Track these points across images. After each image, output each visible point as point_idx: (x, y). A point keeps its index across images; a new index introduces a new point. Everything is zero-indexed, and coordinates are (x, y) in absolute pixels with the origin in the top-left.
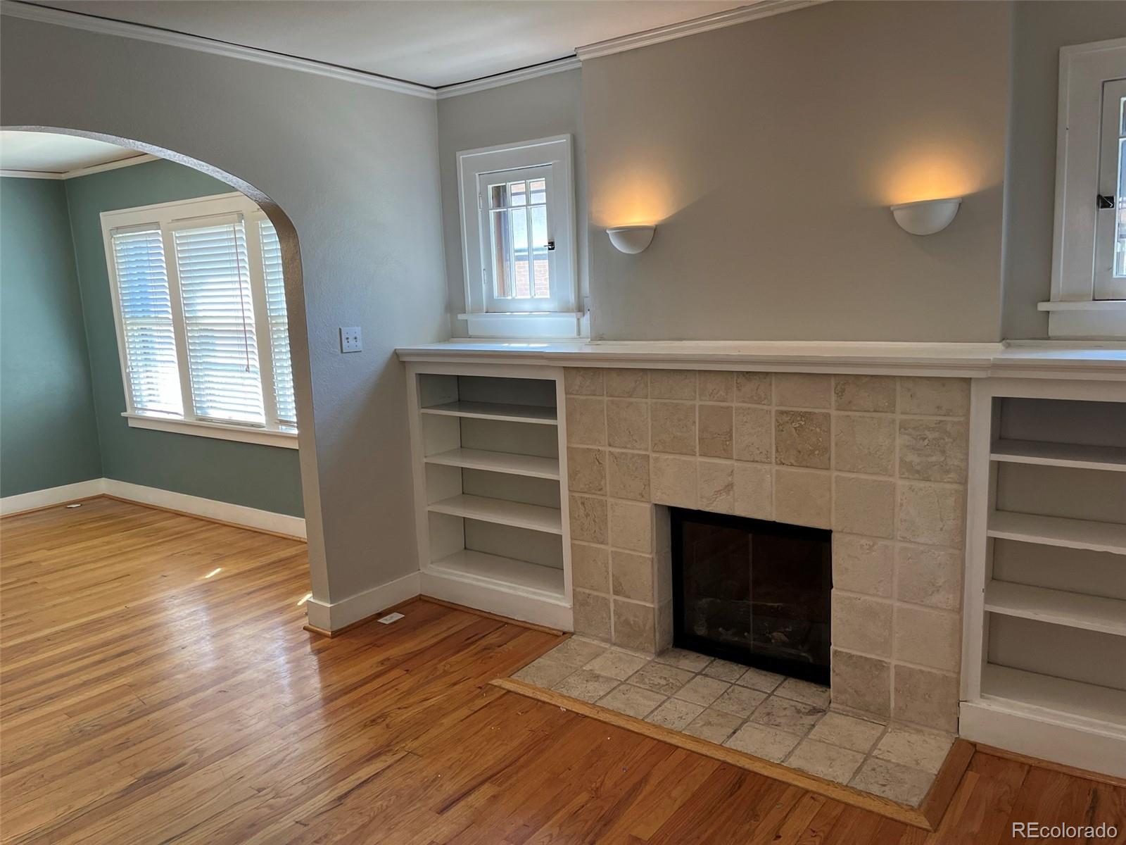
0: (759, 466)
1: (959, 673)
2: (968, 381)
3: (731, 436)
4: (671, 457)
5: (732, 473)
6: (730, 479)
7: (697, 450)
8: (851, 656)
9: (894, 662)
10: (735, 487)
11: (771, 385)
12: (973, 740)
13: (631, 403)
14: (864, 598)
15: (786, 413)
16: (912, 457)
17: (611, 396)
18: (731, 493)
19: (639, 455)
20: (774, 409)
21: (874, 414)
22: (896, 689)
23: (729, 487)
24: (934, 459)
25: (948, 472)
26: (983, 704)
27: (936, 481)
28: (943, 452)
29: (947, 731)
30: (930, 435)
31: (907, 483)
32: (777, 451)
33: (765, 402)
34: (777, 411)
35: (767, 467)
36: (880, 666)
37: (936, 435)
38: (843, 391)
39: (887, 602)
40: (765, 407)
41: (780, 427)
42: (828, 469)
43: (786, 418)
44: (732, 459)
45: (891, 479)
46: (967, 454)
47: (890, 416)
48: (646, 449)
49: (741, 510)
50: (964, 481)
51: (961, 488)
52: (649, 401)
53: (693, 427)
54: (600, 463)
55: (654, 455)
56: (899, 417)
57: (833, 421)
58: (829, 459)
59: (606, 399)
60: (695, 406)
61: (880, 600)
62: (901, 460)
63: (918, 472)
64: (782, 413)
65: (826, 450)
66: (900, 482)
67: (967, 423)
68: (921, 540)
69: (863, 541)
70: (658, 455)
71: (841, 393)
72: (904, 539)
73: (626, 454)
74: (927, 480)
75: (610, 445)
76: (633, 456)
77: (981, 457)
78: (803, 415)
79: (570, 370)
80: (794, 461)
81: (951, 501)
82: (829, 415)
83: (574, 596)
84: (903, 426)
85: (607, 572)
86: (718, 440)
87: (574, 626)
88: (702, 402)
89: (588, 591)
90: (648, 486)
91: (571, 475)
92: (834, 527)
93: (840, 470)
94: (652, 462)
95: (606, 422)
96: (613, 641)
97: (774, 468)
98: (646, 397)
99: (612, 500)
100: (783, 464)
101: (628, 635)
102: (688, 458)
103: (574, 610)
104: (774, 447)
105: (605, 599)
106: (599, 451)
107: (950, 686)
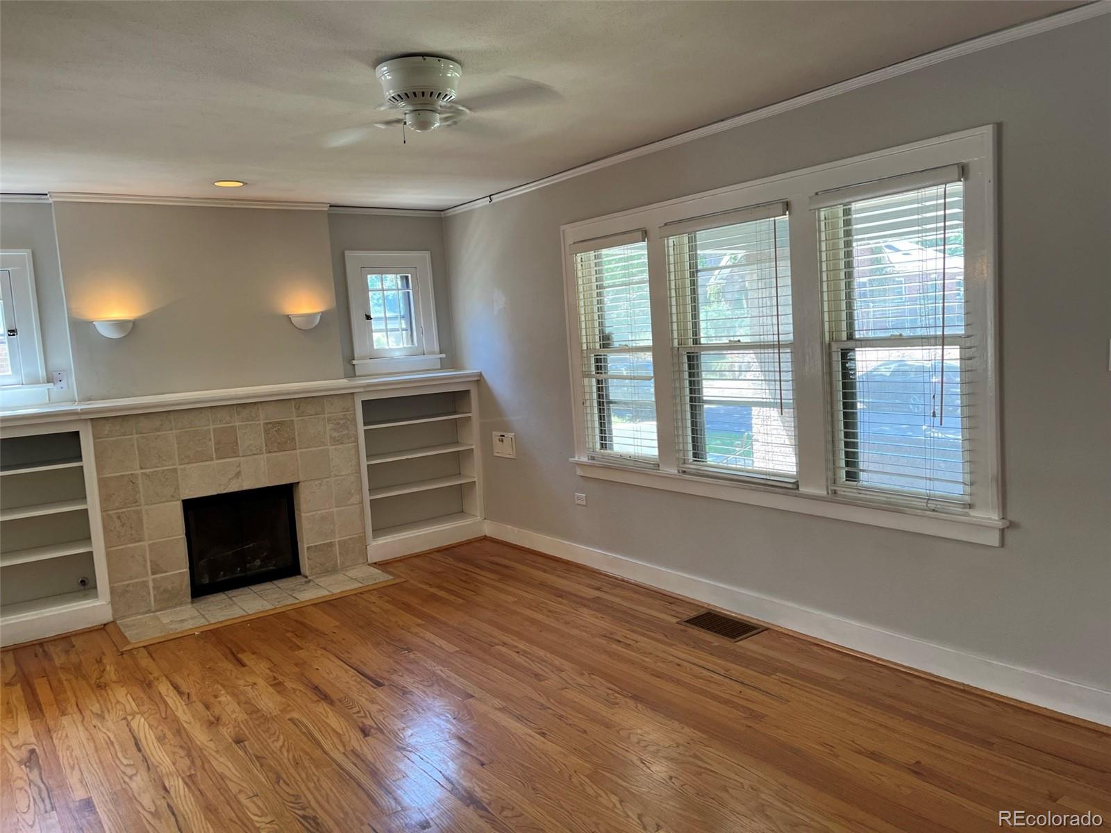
0: (256, 457)
1: (365, 533)
2: (353, 393)
3: (237, 443)
4: (195, 465)
5: (239, 466)
6: (238, 469)
7: (214, 457)
8: (316, 546)
9: (337, 540)
10: (242, 473)
11: (258, 409)
12: (374, 562)
13: (159, 436)
14: (319, 512)
15: (270, 423)
16: (335, 434)
17: (140, 434)
18: (240, 477)
19: (167, 470)
20: (262, 422)
21: (316, 416)
22: (340, 553)
23: (238, 474)
24: (344, 433)
25: (350, 438)
26: (375, 543)
27: (346, 443)
28: (347, 429)
29: (363, 563)
30: (342, 422)
31: (333, 447)
32: (266, 446)
33: (257, 419)
34: (264, 423)
35: (261, 456)
36: (331, 545)
37: (344, 421)
38: (299, 408)
39: (331, 510)
40: (258, 422)
41: (266, 432)
42: (295, 449)
43: (270, 426)
44: (239, 456)
45: (327, 447)
46: (357, 428)
47: (323, 416)
48: (174, 465)
49: (247, 486)
50: (357, 441)
51: (356, 444)
52: (174, 431)
53: (210, 443)
54: (134, 483)
55: (182, 467)
56: (326, 416)
57: (295, 423)
58: (296, 444)
59: (136, 436)
60: (209, 429)
61: (327, 511)
62: (330, 436)
63: (338, 440)
64: (267, 424)
65: (294, 439)
66: (330, 448)
67: (355, 414)
68: (344, 473)
69: (317, 482)
70: (184, 466)
71: (297, 409)
72: (336, 476)
73: (157, 471)
74: (342, 444)
75: (141, 468)
76: (163, 471)
77: (361, 428)
78: (278, 423)
79: (98, 421)
80: (276, 449)
81: (353, 451)
82: (293, 420)
83: (113, 591)
84: (329, 420)
85: (145, 561)
86: (227, 447)
87: (113, 616)
88: (215, 427)
89: (126, 583)
90: (177, 488)
91: (105, 499)
92: (301, 478)
93: (301, 448)
94: (179, 472)
95: (137, 453)
96: (153, 609)
97: (266, 456)
98: (171, 430)
99: (146, 507)
100: (270, 452)
101: (167, 600)
102: (207, 463)
103: (113, 603)
104: (264, 444)
105: (144, 582)
106: (132, 474)
107: (362, 540)
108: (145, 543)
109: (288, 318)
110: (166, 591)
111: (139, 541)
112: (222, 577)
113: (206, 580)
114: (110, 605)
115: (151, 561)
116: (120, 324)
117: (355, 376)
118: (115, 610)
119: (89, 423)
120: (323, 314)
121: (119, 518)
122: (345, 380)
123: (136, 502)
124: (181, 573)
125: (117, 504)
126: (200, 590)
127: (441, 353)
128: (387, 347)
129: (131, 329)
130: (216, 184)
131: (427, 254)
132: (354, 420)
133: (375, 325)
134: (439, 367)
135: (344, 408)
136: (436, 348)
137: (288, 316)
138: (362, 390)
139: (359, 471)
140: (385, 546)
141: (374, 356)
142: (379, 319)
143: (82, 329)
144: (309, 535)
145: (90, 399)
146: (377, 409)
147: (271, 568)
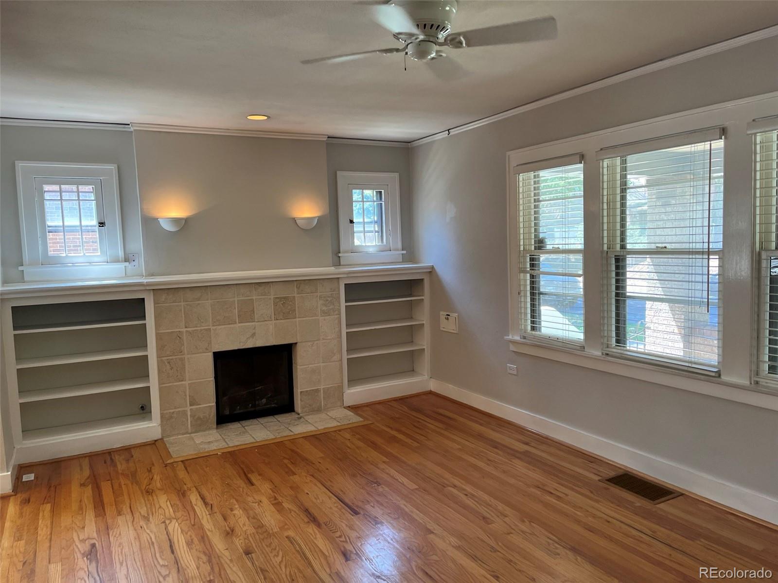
0: (267, 322)
1: (342, 383)
2: (338, 278)
3: (254, 312)
4: (223, 327)
5: (255, 328)
6: (254, 331)
7: (237, 321)
8: (307, 391)
9: (322, 387)
10: (256, 334)
11: (270, 287)
12: (348, 405)
13: (199, 304)
14: (310, 366)
15: (278, 298)
16: (324, 308)
17: (186, 302)
18: (255, 337)
19: (204, 329)
20: (272, 297)
21: (311, 294)
22: (324, 397)
23: (254, 335)
24: (331, 307)
25: (335, 311)
26: (349, 391)
27: (332, 315)
28: (333, 304)
29: (340, 406)
30: (329, 299)
31: (323, 318)
32: (275, 315)
33: (269, 294)
34: (274, 298)
35: (271, 322)
36: (318, 391)
37: (331, 299)
38: (299, 287)
39: (319, 365)
40: (269, 297)
41: (275, 304)
42: (295, 318)
43: (278, 300)
44: (255, 322)
45: (318, 318)
46: (340, 304)
47: (316, 294)
48: (209, 326)
49: (260, 343)
50: (340, 314)
51: (339, 316)
52: (210, 301)
53: (234, 310)
54: (180, 338)
55: (214, 328)
56: (319, 294)
57: (296, 299)
58: (296, 314)
59: (182, 303)
60: (235, 300)
61: (316, 365)
62: (321, 310)
63: (326, 313)
64: (276, 298)
65: (295, 310)
66: (321, 318)
67: (339, 293)
68: (329, 338)
69: (309, 344)
71: (298, 288)
72: (324, 339)
73: (197, 330)
74: (329, 315)
75: (186, 327)
76: (201, 330)
77: (343, 304)
78: (284, 298)
79: (158, 291)
80: (281, 317)
81: (337, 321)
82: (294, 296)
83: (162, 416)
84: (320, 297)
85: (186, 395)
86: (247, 314)
87: (162, 435)
88: (238, 299)
89: (172, 411)
90: (210, 343)
91: (160, 348)
92: (298, 341)
93: (300, 318)
94: (212, 331)
95: (183, 316)
96: (190, 431)
97: (275, 322)
98: (207, 300)
99: (189, 356)
100: (277, 319)
101: (199, 425)
102: (232, 326)
103: (162, 425)
104: (273, 313)
105: (184, 411)
106: (179, 331)
107: (340, 390)
108: (186, 383)
109: (294, 220)
110: (199, 418)
111: (182, 381)
112: (238, 410)
113: (227, 412)
114: (160, 427)
115: (189, 396)
116: (176, 221)
117: (340, 265)
118: (163, 431)
119: (152, 292)
120: (320, 219)
121: (169, 363)
122: (333, 268)
123: (181, 352)
124: (210, 406)
125: (168, 353)
126: (222, 419)
127: (402, 250)
128: (364, 245)
129: (184, 224)
130: (248, 117)
131: (396, 175)
132: (339, 298)
133: (357, 228)
134: (401, 261)
135: (331, 289)
136: (400, 245)
137: (295, 218)
138: (345, 276)
139: (340, 336)
140: (357, 393)
141: (354, 250)
142: (359, 223)
143: (150, 223)
144: (302, 383)
145: (153, 275)
146: (355, 290)
147: (273, 405)
